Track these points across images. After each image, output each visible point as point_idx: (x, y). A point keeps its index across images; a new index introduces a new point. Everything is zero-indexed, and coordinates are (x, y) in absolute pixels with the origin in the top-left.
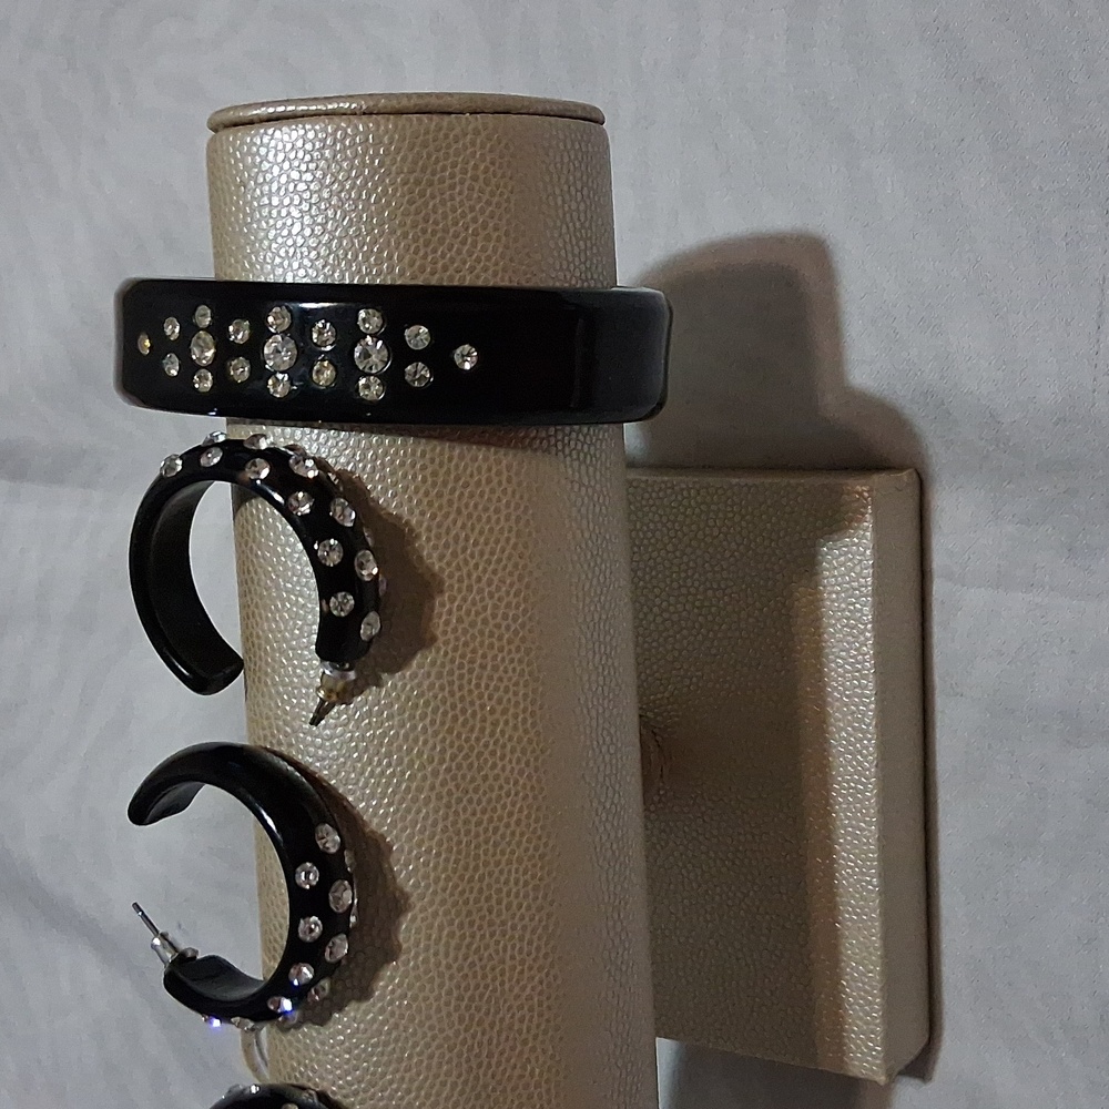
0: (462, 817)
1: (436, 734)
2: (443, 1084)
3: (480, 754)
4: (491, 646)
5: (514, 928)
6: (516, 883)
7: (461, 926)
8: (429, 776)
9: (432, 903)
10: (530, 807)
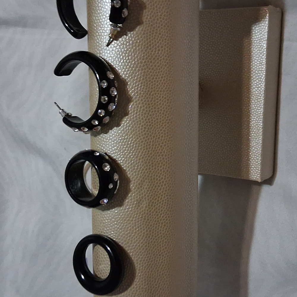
0: (148, 76)
1: (142, 51)
2: (139, 152)
3: (154, 59)
4: (159, 27)
5: (161, 110)
6: (163, 98)
7: (146, 108)
8: (140, 63)
9: (138, 100)
10: (167, 76)
